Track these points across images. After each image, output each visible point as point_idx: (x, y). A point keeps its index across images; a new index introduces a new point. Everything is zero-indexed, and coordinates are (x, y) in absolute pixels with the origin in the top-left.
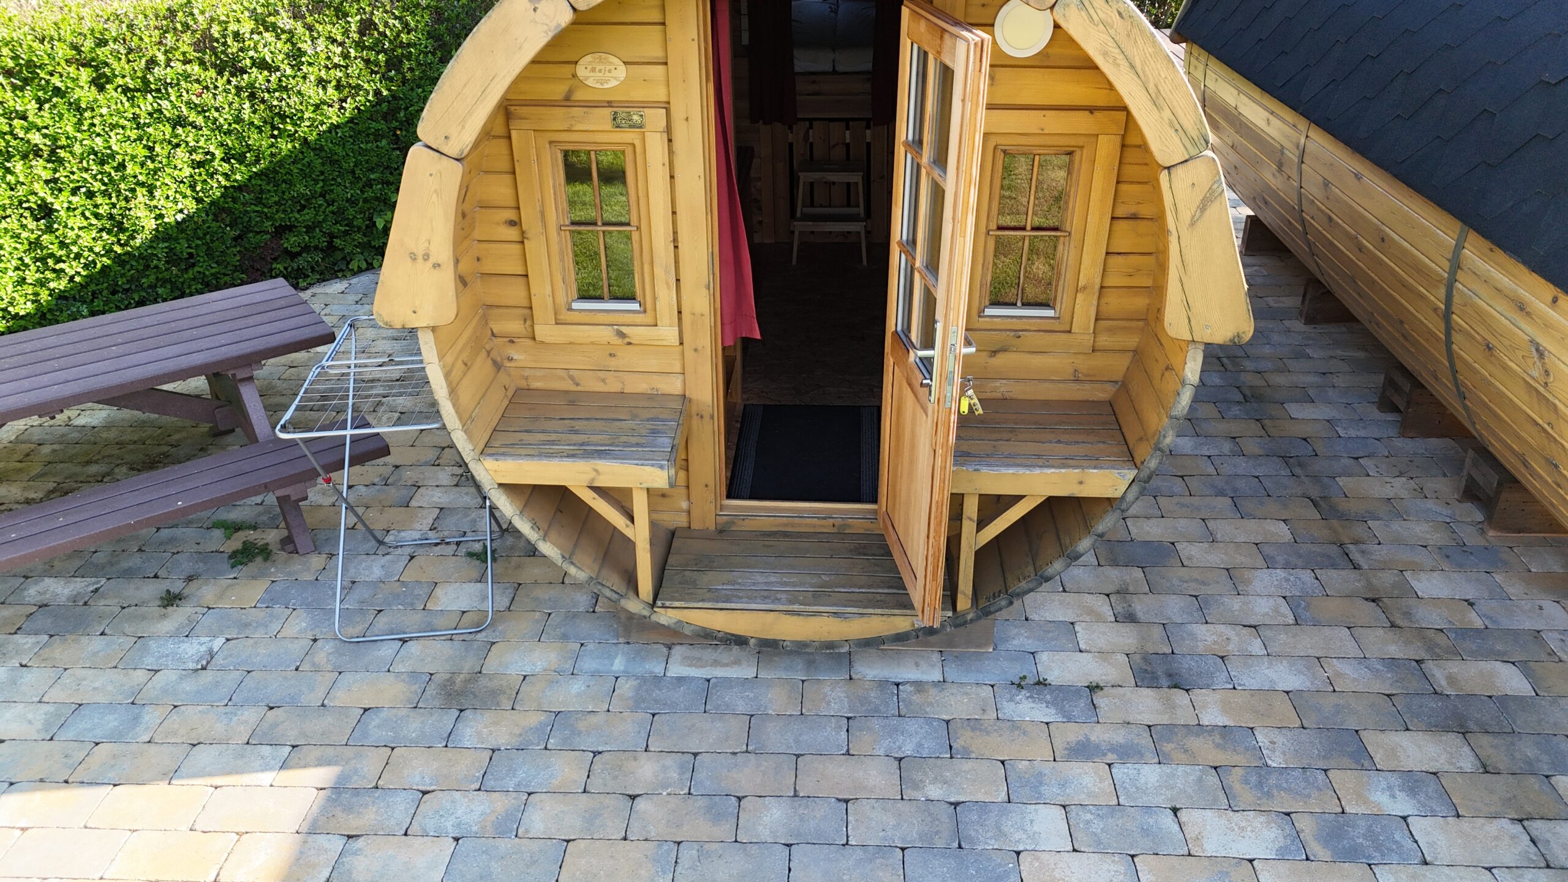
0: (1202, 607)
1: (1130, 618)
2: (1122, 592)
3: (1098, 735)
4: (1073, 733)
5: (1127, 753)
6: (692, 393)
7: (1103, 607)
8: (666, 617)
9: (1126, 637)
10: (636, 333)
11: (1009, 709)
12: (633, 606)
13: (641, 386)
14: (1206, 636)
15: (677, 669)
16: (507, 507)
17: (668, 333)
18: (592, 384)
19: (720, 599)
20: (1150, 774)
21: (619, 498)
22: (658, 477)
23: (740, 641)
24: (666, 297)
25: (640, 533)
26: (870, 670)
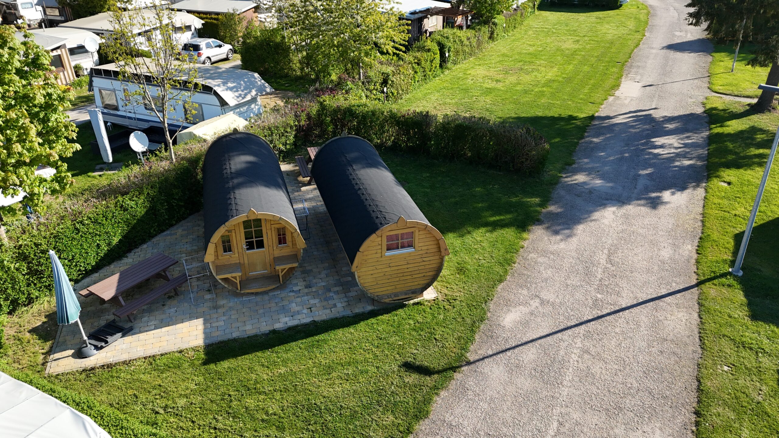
0: (315, 277)
1: (305, 281)
2: (304, 277)
3: (300, 295)
4: (297, 295)
5: (303, 296)
6: (241, 262)
7: (301, 280)
8: (242, 292)
9: (304, 283)
10: (232, 256)
11: (289, 294)
12: (238, 291)
13: (234, 262)
14: (314, 281)
15: (244, 299)
16: (220, 281)
17: (237, 255)
18: (226, 263)
19: (250, 288)
20: (306, 297)
21: (235, 278)
22: (240, 274)
23: (253, 293)
24: (236, 251)
25: (238, 282)
26: (271, 294)
